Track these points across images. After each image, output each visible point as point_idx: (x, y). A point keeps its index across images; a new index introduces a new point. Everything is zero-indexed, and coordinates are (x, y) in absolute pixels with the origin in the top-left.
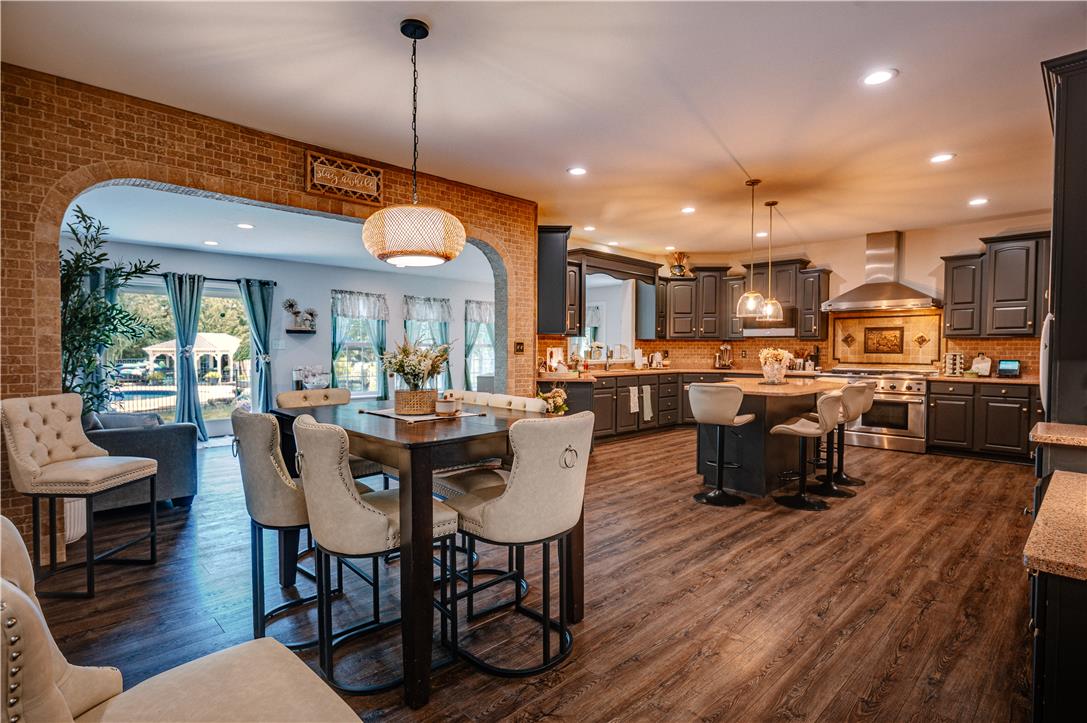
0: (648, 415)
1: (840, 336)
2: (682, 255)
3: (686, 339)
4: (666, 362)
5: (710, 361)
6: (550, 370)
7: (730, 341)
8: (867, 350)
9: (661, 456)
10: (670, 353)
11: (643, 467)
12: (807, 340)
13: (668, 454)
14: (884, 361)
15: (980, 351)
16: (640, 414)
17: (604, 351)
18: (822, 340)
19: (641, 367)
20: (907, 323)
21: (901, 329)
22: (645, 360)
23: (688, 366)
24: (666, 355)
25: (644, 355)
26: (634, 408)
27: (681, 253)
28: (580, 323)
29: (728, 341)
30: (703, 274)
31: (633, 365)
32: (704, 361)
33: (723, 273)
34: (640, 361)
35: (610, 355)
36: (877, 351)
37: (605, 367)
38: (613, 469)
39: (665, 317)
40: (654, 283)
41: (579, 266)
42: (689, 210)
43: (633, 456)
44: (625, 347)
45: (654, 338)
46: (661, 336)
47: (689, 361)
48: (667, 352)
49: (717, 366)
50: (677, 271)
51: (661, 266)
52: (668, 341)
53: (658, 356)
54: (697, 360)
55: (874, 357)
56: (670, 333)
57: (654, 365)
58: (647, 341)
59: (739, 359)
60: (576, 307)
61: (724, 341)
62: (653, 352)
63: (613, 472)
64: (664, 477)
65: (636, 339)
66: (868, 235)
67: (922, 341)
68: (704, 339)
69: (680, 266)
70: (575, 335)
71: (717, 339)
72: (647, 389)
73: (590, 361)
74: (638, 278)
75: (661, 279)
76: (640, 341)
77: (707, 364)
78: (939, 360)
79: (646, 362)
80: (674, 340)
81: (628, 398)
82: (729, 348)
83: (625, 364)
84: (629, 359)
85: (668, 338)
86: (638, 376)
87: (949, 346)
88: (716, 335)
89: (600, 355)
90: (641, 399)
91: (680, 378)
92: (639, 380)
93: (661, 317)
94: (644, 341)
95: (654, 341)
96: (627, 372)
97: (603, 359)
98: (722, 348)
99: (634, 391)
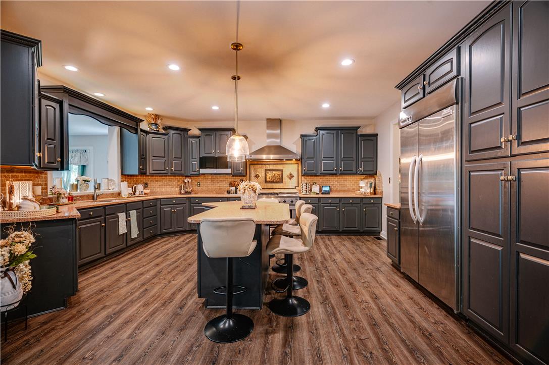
0: (135, 233)
1: (253, 175)
2: (157, 117)
3: (161, 174)
4: (147, 191)
5: (178, 190)
6: (11, 209)
7: (190, 176)
8: (266, 182)
9: (152, 273)
10: (149, 184)
11: (137, 294)
12: (236, 176)
13: (157, 269)
14: (274, 188)
15: (314, 182)
16: (127, 235)
17: (91, 184)
18: (244, 176)
19: (127, 196)
20: (284, 167)
21: (282, 171)
22: (130, 190)
23: (162, 193)
24: (146, 186)
25: (128, 186)
26: (123, 229)
27: (156, 115)
28: (62, 157)
29: (188, 176)
30: (172, 132)
31: (119, 194)
32: (173, 189)
33: (185, 133)
34: (126, 190)
35: (98, 187)
36: (271, 182)
37: (93, 198)
38: (104, 308)
39: (145, 159)
40: (136, 133)
41: (61, 103)
42: (174, 67)
43: (125, 279)
44: (112, 180)
45: (137, 173)
46: (143, 172)
47: (163, 190)
48: (147, 184)
49: (183, 192)
50: (153, 127)
51: (142, 121)
52: (148, 176)
53: (140, 187)
54: (168, 189)
55: (270, 185)
56: (150, 170)
57: (137, 193)
58: (131, 176)
59: (196, 188)
60: (57, 142)
61: (187, 176)
62: (136, 184)
63: (104, 313)
64: (164, 305)
65: (122, 174)
66: (267, 119)
67: (291, 176)
68: (174, 175)
69: (156, 124)
70: (57, 169)
71: (182, 175)
72: (133, 214)
73: (75, 193)
74: (122, 126)
75: (142, 130)
76: (125, 176)
77: (175, 191)
78: (298, 186)
79: (131, 192)
80: (152, 175)
81: (116, 223)
82: (190, 181)
83: (112, 194)
84: (116, 190)
85: (148, 174)
86: (126, 204)
87: (302, 179)
88: (182, 172)
89: (87, 187)
90: (128, 222)
91: (159, 202)
92: (126, 207)
93: (143, 159)
94: (128, 175)
95: (136, 176)
96: (115, 201)
97: (91, 190)
98: (186, 181)
99: (122, 217)
